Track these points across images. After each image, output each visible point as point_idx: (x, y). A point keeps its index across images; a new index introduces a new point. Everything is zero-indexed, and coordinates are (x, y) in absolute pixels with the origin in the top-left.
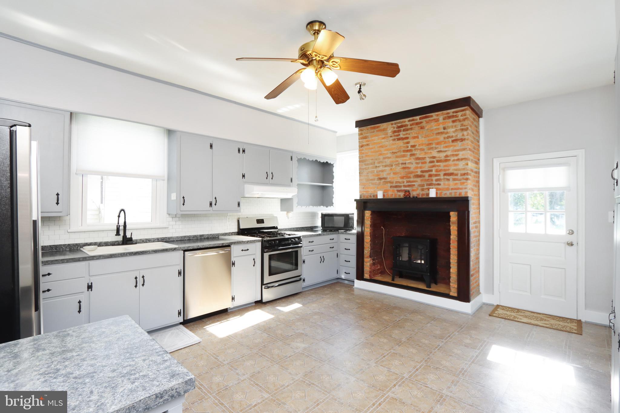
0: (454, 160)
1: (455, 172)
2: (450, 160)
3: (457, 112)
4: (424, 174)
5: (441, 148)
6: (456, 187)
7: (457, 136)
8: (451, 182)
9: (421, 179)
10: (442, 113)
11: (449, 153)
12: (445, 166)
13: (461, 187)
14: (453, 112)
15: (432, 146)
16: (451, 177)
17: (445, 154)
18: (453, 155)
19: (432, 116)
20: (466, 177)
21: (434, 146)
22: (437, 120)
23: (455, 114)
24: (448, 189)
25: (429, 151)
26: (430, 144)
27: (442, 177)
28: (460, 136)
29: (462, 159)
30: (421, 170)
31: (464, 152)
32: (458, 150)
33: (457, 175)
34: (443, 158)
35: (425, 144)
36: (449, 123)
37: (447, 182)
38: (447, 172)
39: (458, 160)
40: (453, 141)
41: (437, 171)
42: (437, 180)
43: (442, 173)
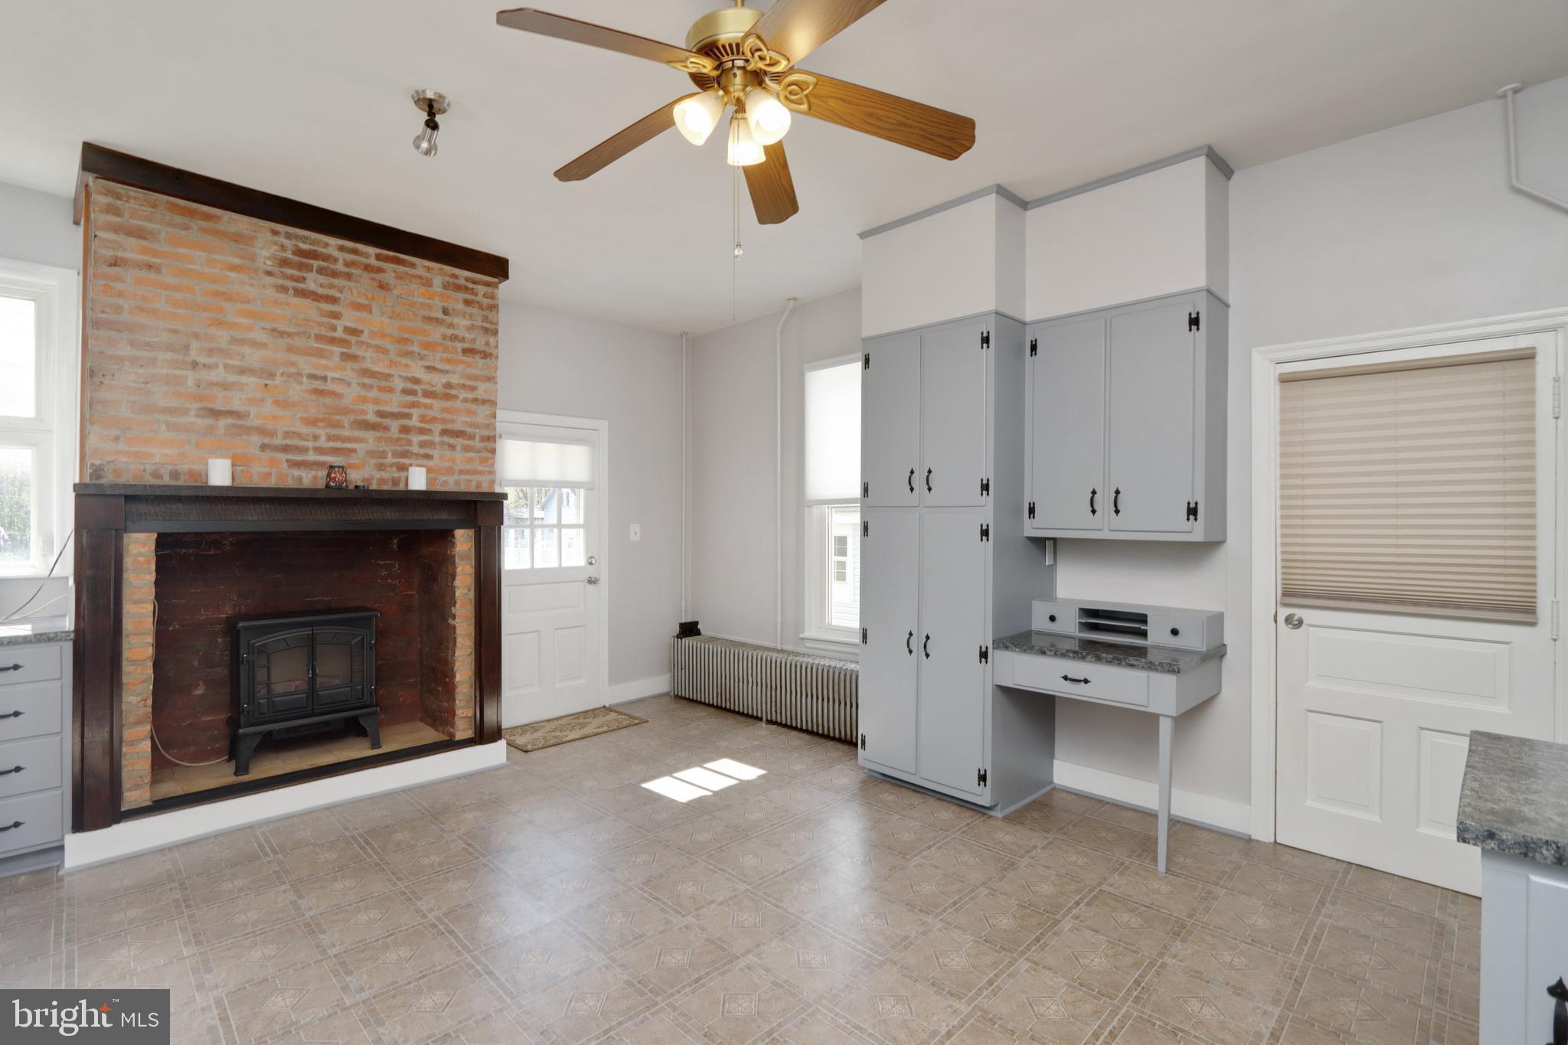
0: (465, 400)
1: (469, 430)
2: (455, 397)
3: (474, 282)
4: (387, 422)
5: (436, 359)
6: (468, 467)
7: (474, 340)
8: (458, 455)
9: (378, 434)
10: (441, 269)
11: (455, 379)
12: (444, 410)
13: (480, 468)
14: (467, 279)
15: (410, 349)
16: (459, 442)
17: (444, 379)
18: (464, 386)
19: (413, 265)
20: (490, 445)
21: (415, 348)
22: (428, 283)
23: (470, 285)
24: (450, 471)
25: (404, 361)
26: (406, 340)
27: (437, 439)
28: (479, 344)
29: (484, 402)
30: (376, 408)
31: (488, 385)
32: (476, 378)
33: (472, 437)
34: (439, 389)
35: (391, 336)
36: (456, 301)
37: (448, 453)
38: (449, 427)
39: (475, 401)
40: (465, 351)
41: (422, 418)
42: (423, 444)
43: (437, 428)
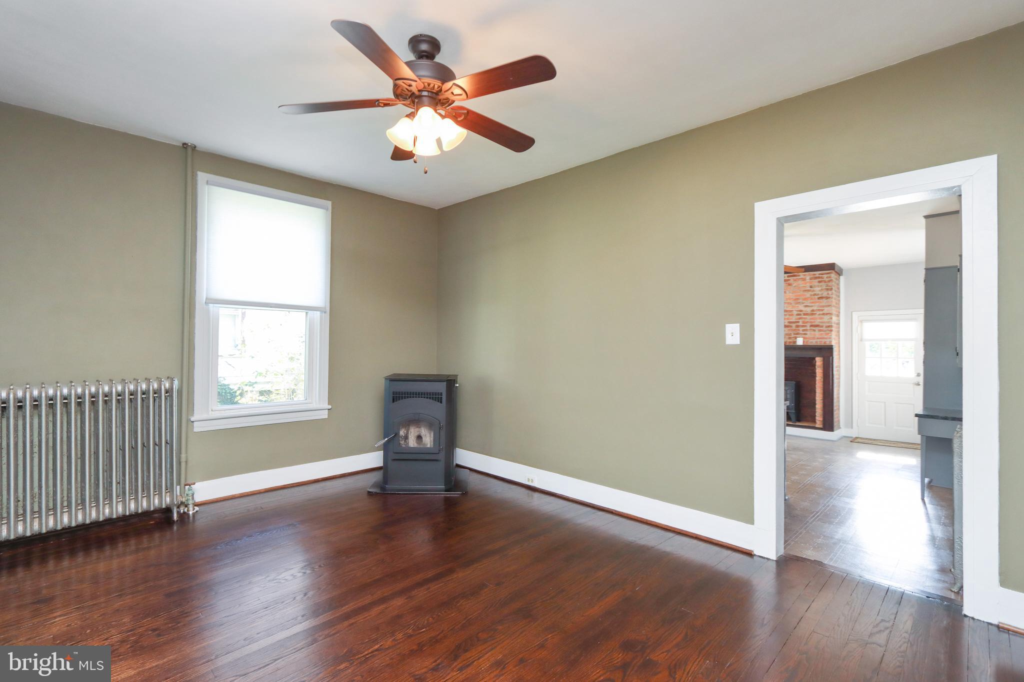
0: (819, 314)
1: (821, 324)
2: (815, 314)
3: (822, 274)
4: (791, 324)
5: (808, 303)
6: (820, 336)
7: (822, 294)
8: (817, 333)
9: (788, 329)
10: (809, 274)
11: (815, 308)
12: (811, 319)
13: (826, 337)
14: (820, 274)
15: (799, 301)
16: (817, 329)
17: (811, 309)
18: (819, 310)
19: (799, 276)
20: (830, 329)
21: (800, 301)
22: (804, 280)
23: (821, 276)
24: (814, 338)
25: (797, 305)
26: (798, 299)
27: (808, 328)
28: (825, 294)
29: (827, 314)
30: (788, 321)
31: (828, 308)
32: (823, 307)
33: (822, 327)
34: (809, 312)
35: (792, 299)
36: (815, 283)
37: (813, 332)
38: (813, 324)
39: (823, 314)
40: (819, 298)
41: (803, 322)
42: (803, 330)
43: (808, 325)
